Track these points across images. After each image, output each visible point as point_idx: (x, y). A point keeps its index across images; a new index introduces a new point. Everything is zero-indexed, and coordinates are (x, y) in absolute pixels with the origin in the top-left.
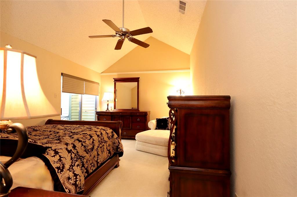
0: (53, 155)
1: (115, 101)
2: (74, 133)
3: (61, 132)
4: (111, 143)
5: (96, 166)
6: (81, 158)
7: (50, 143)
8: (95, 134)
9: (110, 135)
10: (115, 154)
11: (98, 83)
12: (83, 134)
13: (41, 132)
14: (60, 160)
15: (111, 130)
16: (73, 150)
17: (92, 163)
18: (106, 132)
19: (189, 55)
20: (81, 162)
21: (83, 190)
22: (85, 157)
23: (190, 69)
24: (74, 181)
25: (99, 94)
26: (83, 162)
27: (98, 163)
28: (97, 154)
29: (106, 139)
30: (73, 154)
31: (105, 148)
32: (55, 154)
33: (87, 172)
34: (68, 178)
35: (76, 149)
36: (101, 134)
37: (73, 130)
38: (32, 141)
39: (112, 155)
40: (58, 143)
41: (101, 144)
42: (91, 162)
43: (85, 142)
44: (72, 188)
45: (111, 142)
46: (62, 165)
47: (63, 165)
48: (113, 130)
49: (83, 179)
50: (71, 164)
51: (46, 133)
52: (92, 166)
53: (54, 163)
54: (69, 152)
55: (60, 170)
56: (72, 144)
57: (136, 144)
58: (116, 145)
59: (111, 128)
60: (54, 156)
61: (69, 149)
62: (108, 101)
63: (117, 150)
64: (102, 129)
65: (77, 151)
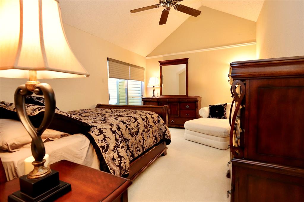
0: (97, 133)
1: (161, 86)
2: (119, 115)
3: (107, 115)
4: (157, 129)
5: (142, 151)
6: (126, 140)
7: (96, 123)
8: (140, 118)
9: (156, 120)
10: (162, 141)
11: (143, 68)
12: (128, 116)
13: (90, 114)
14: (104, 139)
15: (157, 115)
16: (117, 131)
17: (138, 147)
18: (151, 116)
19: (256, 22)
20: (126, 145)
21: (128, 174)
22: (130, 139)
23: (256, 41)
24: (119, 163)
25: (145, 80)
26: (128, 145)
27: (143, 148)
28: (142, 138)
29: (152, 123)
30: (117, 135)
31: (151, 133)
32: (99, 134)
33: (133, 155)
34: (112, 158)
35: (121, 131)
36: (147, 118)
37: (118, 113)
38: (77, 118)
39: (158, 142)
40: (103, 123)
41: (146, 128)
42: (136, 146)
43: (129, 124)
44: (117, 170)
45: (157, 127)
46: (106, 145)
47: (108, 145)
48: (159, 115)
49: (128, 162)
50: (116, 145)
51: (94, 115)
52: (137, 150)
53: (99, 142)
54: (114, 132)
55: (104, 150)
56: (116, 125)
57: (185, 133)
58: (163, 131)
59: (157, 113)
60: (99, 135)
61: (114, 130)
62: (154, 87)
63: (164, 137)
64: (147, 113)
65: (122, 133)
